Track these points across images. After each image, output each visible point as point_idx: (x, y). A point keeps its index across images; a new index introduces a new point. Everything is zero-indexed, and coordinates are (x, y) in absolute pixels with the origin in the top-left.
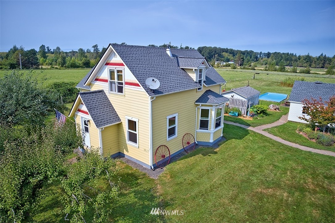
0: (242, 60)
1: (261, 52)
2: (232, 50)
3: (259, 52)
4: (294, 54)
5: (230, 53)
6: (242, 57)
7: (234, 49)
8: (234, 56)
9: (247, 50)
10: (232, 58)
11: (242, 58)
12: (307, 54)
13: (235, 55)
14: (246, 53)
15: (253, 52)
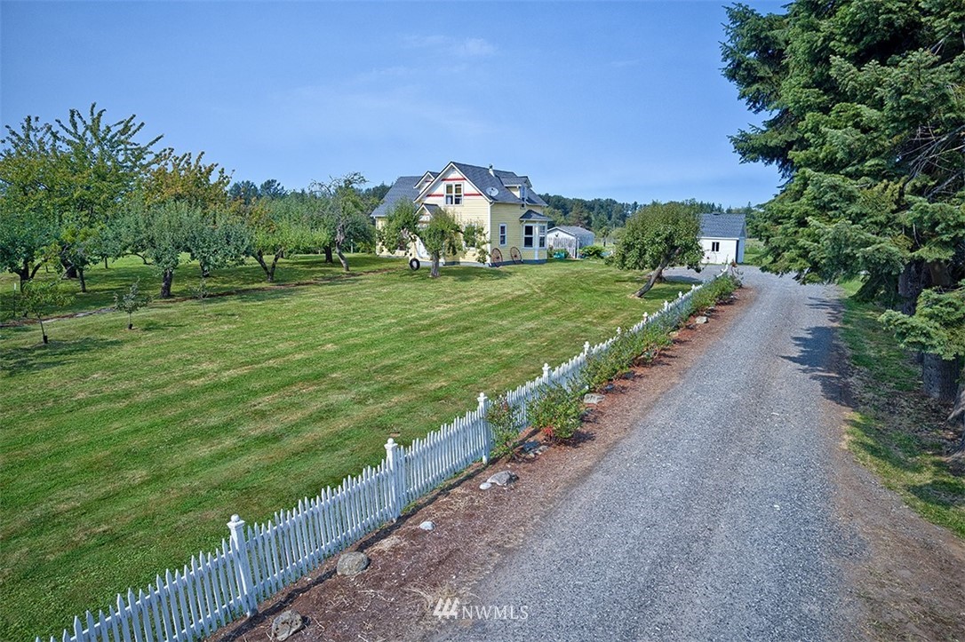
0: (586, 221)
1: (636, 203)
2: (559, 199)
3: (631, 203)
4: (717, 206)
5: (556, 207)
6: (586, 215)
7: (565, 197)
8: (565, 213)
9: (599, 200)
10: (562, 219)
11: (585, 219)
12: (746, 206)
13: (568, 213)
14: (597, 207)
15: (615, 202)
